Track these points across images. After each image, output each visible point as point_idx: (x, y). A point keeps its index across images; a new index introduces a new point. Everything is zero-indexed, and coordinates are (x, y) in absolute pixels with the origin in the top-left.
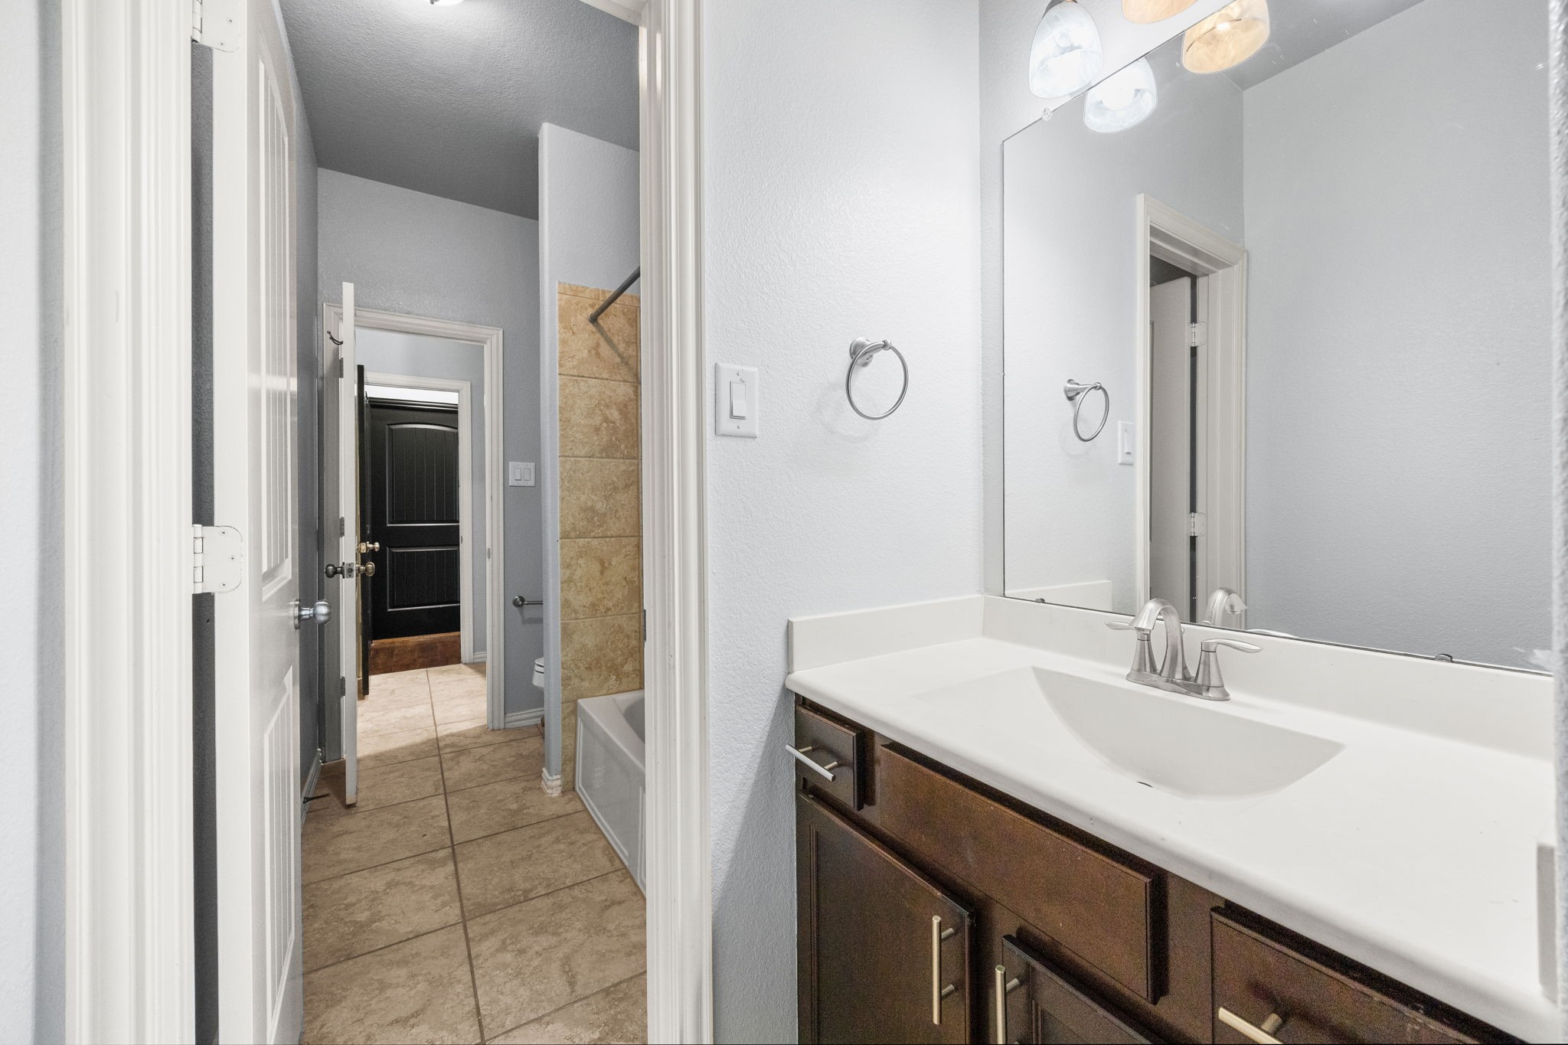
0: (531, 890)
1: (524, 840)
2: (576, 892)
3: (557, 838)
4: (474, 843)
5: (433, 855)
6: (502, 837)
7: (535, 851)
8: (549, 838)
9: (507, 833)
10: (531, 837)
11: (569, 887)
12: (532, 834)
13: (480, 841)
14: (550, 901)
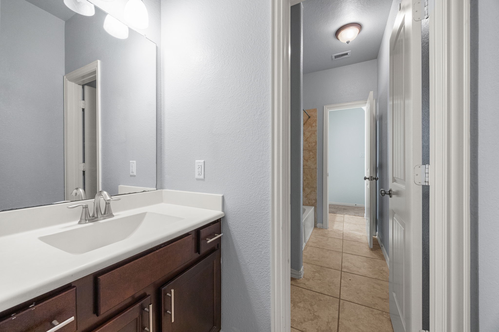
0: (327, 251)
1: (321, 262)
2: (318, 247)
3: (313, 258)
4: (335, 268)
5: (347, 271)
6: (326, 266)
7: (320, 258)
8: (315, 259)
9: (324, 266)
10: (319, 262)
11: (319, 248)
12: (318, 262)
13: (333, 268)
14: (324, 248)
